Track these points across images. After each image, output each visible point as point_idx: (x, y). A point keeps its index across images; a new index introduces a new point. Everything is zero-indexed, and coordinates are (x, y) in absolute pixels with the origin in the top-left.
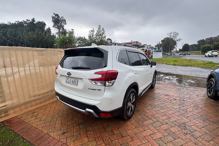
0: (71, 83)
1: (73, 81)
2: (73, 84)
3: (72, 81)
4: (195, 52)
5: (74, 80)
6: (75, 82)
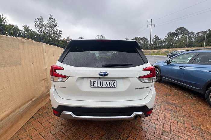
0: (104, 86)
1: (108, 83)
2: (109, 86)
3: (105, 83)
5: (108, 82)
6: (112, 84)
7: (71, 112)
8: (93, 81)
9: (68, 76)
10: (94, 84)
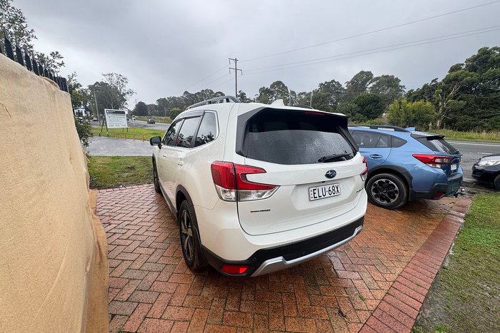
0: (327, 195)
1: (331, 189)
2: (332, 195)
3: (327, 190)
4: (160, 119)
5: (331, 186)
6: (336, 189)
7: (281, 258)
8: (312, 189)
9: (276, 186)
10: (314, 193)
